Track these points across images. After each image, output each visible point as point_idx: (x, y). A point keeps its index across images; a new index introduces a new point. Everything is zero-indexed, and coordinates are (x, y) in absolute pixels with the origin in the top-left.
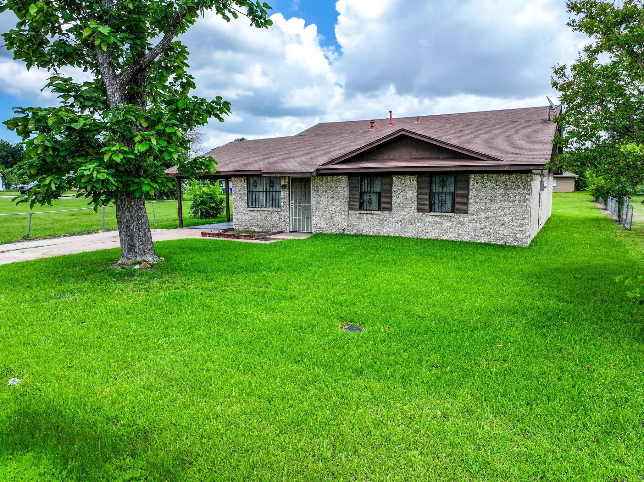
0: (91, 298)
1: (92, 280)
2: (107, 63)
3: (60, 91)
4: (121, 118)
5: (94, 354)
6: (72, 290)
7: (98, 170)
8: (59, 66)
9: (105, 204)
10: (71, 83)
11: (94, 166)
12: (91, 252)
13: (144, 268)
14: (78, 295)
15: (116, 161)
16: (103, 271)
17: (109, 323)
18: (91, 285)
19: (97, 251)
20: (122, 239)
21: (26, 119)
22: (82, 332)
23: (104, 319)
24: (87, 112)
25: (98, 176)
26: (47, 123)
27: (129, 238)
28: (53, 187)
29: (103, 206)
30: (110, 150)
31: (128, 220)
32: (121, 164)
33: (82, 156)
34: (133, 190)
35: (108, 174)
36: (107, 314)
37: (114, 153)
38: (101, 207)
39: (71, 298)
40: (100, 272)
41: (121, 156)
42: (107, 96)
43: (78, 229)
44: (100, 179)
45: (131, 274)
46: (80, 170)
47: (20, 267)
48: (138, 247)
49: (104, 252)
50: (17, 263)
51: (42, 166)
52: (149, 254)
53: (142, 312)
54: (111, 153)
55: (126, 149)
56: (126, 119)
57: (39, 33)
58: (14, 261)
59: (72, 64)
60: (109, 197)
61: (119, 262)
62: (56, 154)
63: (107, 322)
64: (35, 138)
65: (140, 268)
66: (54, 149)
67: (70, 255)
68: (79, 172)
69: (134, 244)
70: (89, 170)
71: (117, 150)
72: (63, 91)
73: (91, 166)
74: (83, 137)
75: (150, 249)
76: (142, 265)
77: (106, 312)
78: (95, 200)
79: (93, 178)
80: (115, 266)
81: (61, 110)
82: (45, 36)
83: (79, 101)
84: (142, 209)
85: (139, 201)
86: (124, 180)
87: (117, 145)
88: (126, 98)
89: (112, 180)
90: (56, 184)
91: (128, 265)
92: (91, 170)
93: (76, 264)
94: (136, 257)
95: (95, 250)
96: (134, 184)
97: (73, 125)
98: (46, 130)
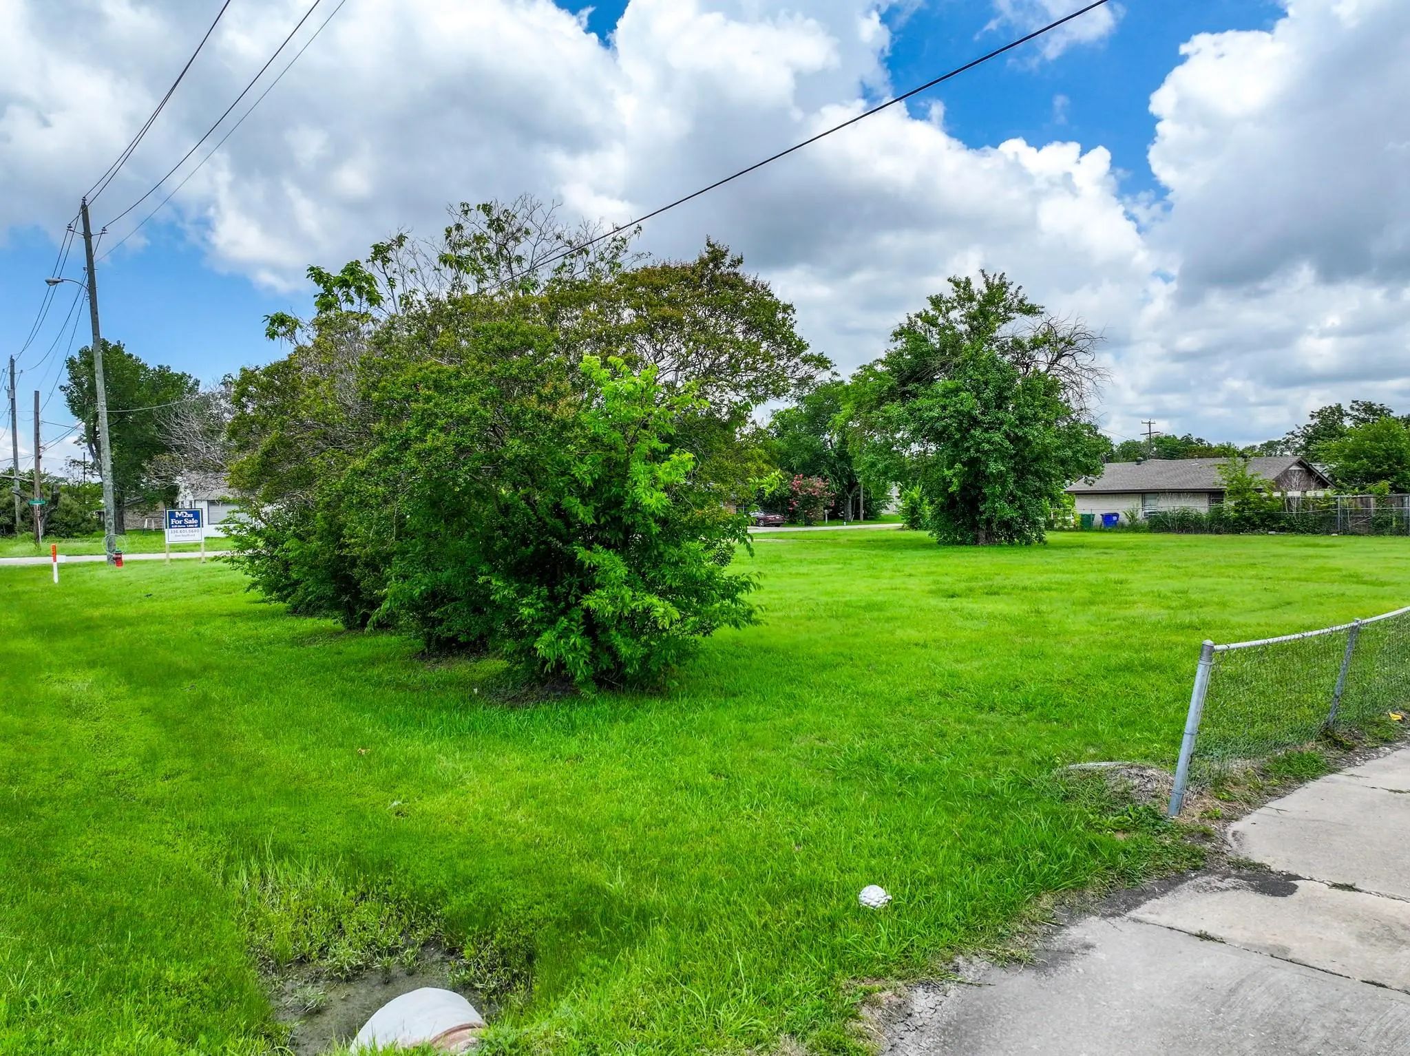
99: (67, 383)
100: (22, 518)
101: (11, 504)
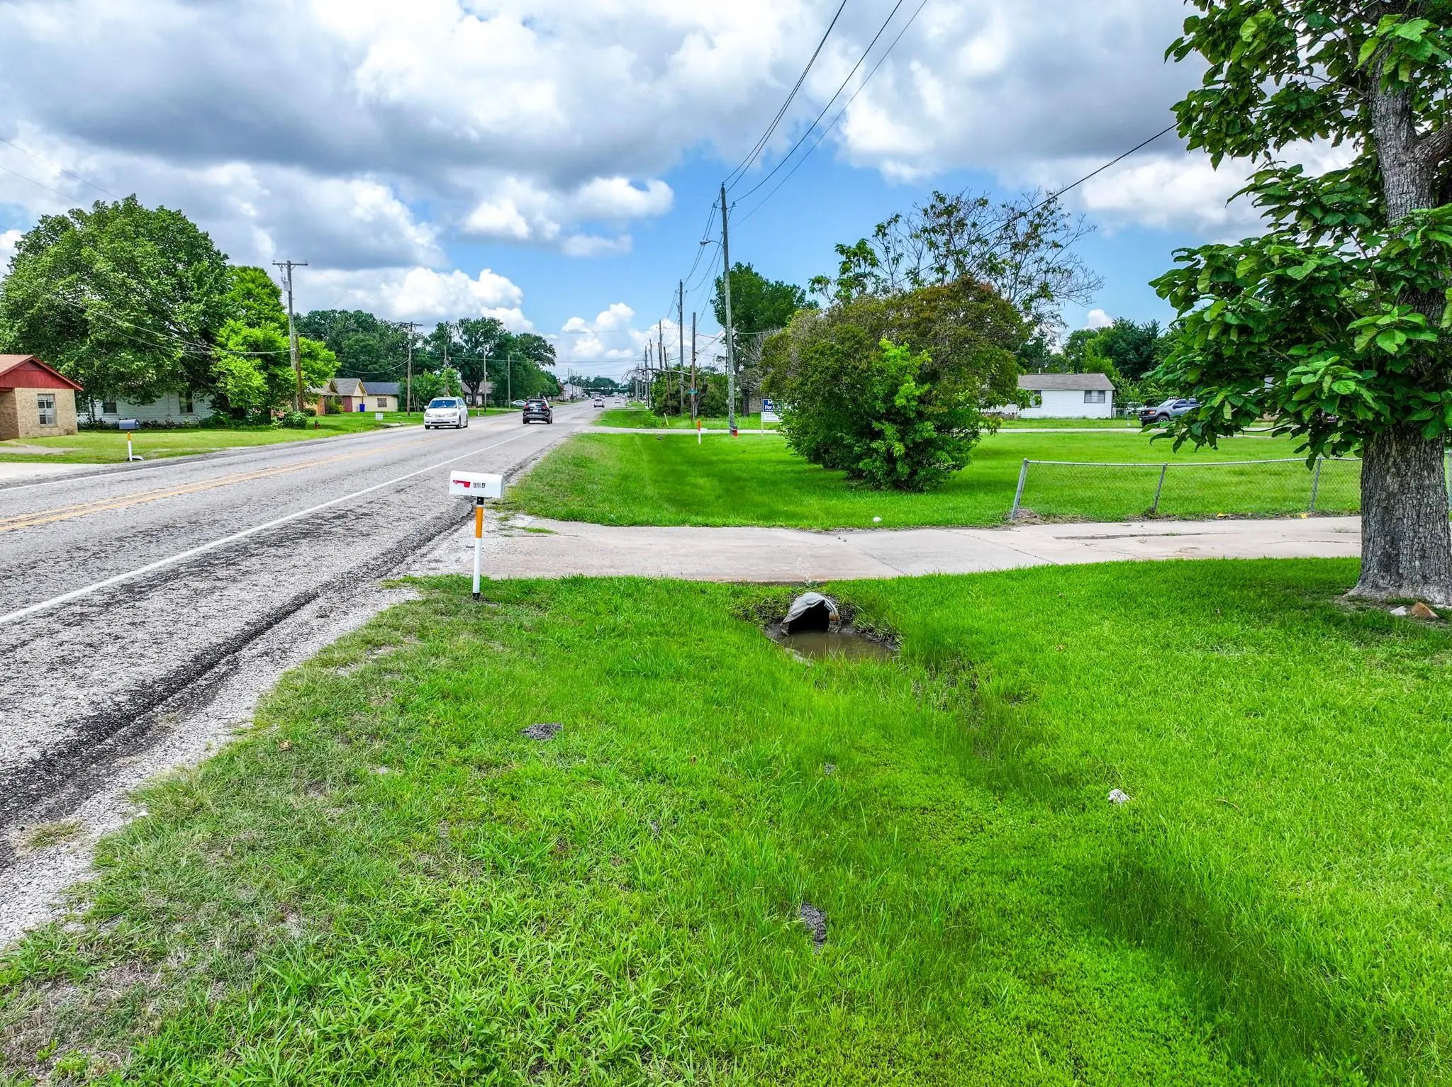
0: (1278, 665)
1: (1283, 625)
2: (1395, 113)
3: (1273, 201)
4: (1414, 242)
5: (1281, 794)
6: (1238, 637)
7: (1335, 372)
8: (1278, 145)
9: (1338, 452)
10: (1301, 179)
11: (1328, 363)
12: (1282, 560)
13: (1419, 618)
14: (1249, 651)
15: (1384, 351)
16: (1311, 607)
17: (1319, 732)
18: (1281, 634)
19: (1296, 559)
20: (1369, 540)
21: (1192, 271)
22: (1256, 736)
23: (1307, 719)
24: (1326, 241)
25: (1335, 387)
26: (1234, 275)
27: (1388, 538)
28: (1228, 413)
29: (1332, 457)
30: (1374, 325)
31: (1391, 495)
32: (1398, 357)
33: (1298, 341)
34: (1418, 422)
35: (1359, 382)
36: (1314, 709)
37: (1386, 330)
38: (1327, 457)
39: (1235, 656)
40: (1304, 609)
41: (1401, 338)
42: (1381, 195)
43: (1255, 506)
44: (1338, 394)
45: (1383, 627)
46: (1293, 374)
47: (1139, 572)
48: (1410, 563)
49: (1313, 563)
50: (1134, 563)
51: (1212, 365)
52: (1437, 584)
53: (1406, 724)
54: (1375, 331)
55: (1418, 319)
56: (1428, 243)
57: (1248, 81)
58: (1128, 557)
59: (1307, 135)
60: (1351, 437)
61: (1351, 593)
62: (1243, 338)
63: (1314, 728)
64: (1207, 309)
65: (1407, 617)
66: (1243, 330)
67: (1235, 560)
68: (1290, 380)
69: (1398, 555)
70: (1315, 373)
71: (1391, 324)
72: (1278, 199)
73: (1321, 365)
74: (1312, 297)
75: (1443, 571)
76: (1414, 609)
77: (1312, 705)
78: (1316, 443)
79: (1321, 390)
80: (1341, 601)
81: (1271, 243)
82: (1259, 85)
83: (1311, 217)
84: (1434, 471)
85: (1428, 450)
86: (1397, 397)
87: (1396, 311)
88: (1432, 190)
89: (1368, 396)
90: (1233, 406)
91: (1375, 602)
92: (1320, 372)
93: (1248, 583)
94: (1400, 587)
95: (1292, 557)
96: (1423, 408)
97: (1293, 272)
98: (1230, 289)
99: (714, 298)
100: (685, 402)
101: (678, 392)
